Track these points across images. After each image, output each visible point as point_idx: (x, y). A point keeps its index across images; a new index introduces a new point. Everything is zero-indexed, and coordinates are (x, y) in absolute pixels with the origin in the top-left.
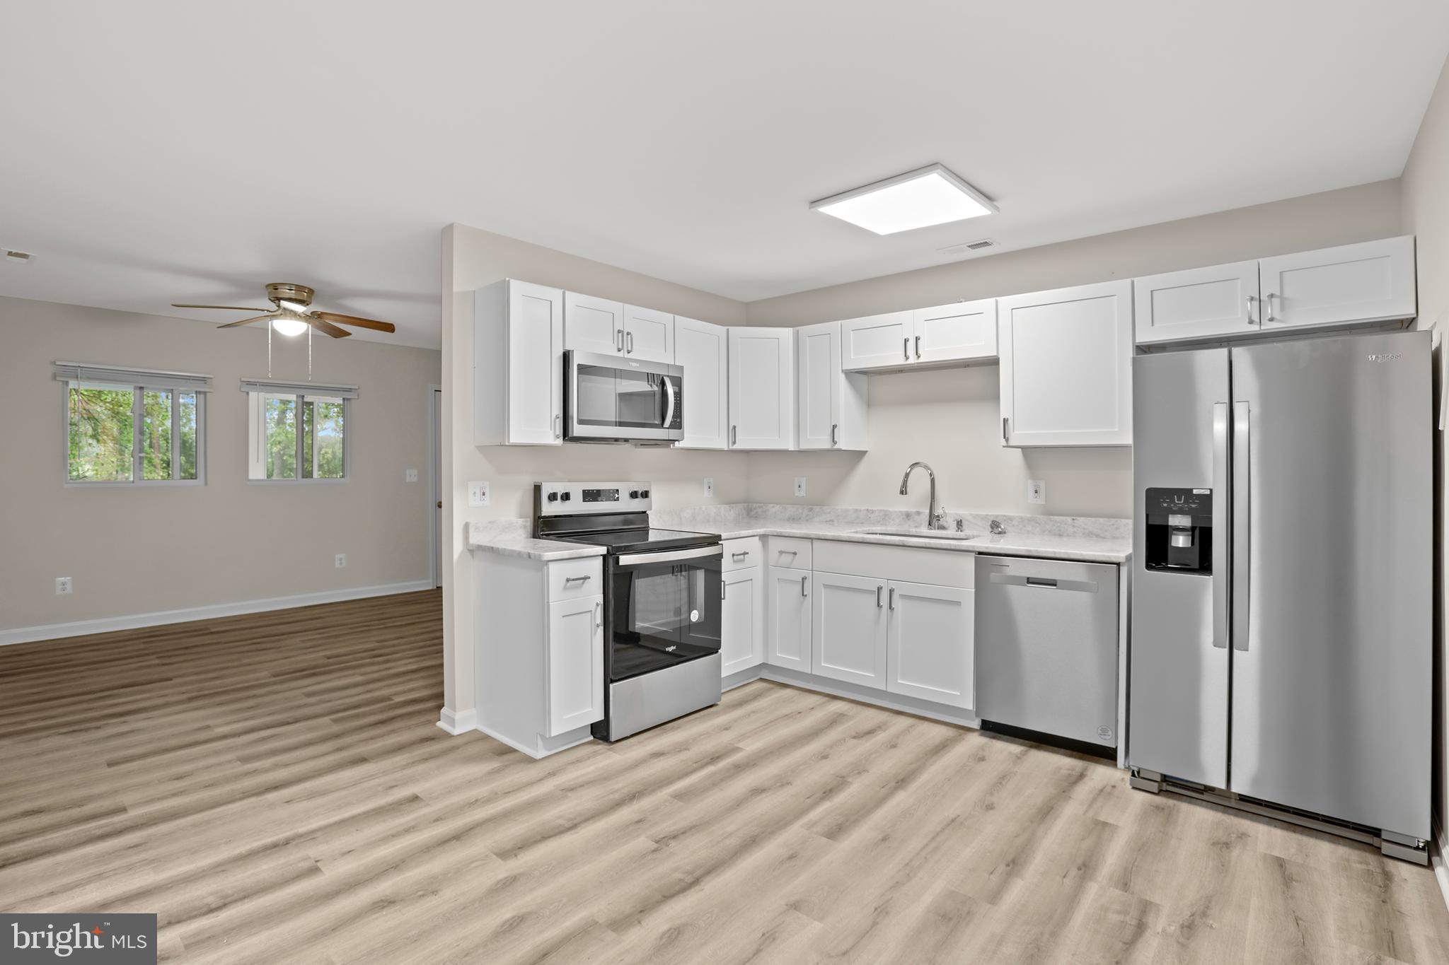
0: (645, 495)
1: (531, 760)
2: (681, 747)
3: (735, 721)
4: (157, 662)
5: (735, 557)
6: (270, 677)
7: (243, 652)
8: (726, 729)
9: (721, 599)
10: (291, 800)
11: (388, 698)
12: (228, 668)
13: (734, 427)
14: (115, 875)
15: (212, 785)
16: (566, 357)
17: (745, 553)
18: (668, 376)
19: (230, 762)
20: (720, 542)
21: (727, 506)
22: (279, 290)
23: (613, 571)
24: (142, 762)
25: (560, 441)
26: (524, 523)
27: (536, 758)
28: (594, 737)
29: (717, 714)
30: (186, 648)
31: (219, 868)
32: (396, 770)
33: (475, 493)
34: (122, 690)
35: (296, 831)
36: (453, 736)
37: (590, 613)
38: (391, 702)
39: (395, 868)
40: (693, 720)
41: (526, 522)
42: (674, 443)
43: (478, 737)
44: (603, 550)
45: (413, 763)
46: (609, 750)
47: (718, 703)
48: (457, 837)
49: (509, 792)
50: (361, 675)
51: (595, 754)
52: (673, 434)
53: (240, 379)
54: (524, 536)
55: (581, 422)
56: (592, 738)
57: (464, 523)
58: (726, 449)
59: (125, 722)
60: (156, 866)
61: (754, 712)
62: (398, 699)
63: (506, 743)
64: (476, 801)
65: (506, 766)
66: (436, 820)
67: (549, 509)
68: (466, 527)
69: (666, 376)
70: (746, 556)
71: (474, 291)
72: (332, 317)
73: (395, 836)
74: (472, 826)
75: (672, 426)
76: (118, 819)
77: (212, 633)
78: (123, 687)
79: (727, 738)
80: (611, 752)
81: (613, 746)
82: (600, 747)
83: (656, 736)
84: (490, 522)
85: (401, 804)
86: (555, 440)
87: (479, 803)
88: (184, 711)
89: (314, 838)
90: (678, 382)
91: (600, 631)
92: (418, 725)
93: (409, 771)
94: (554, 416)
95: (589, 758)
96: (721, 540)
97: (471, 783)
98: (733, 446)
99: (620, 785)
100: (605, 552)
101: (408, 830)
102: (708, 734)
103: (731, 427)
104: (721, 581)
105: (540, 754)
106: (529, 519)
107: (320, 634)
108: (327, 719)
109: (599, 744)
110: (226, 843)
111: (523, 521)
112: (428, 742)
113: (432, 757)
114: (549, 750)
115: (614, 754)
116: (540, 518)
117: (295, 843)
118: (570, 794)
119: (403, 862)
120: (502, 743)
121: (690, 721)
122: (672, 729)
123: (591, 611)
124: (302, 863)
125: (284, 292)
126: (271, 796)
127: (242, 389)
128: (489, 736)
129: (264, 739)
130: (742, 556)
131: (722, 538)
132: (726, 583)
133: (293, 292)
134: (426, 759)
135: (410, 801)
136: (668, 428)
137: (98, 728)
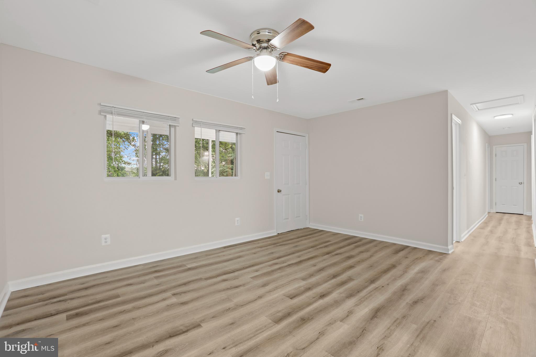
53: (193, 119)
77: (190, 269)
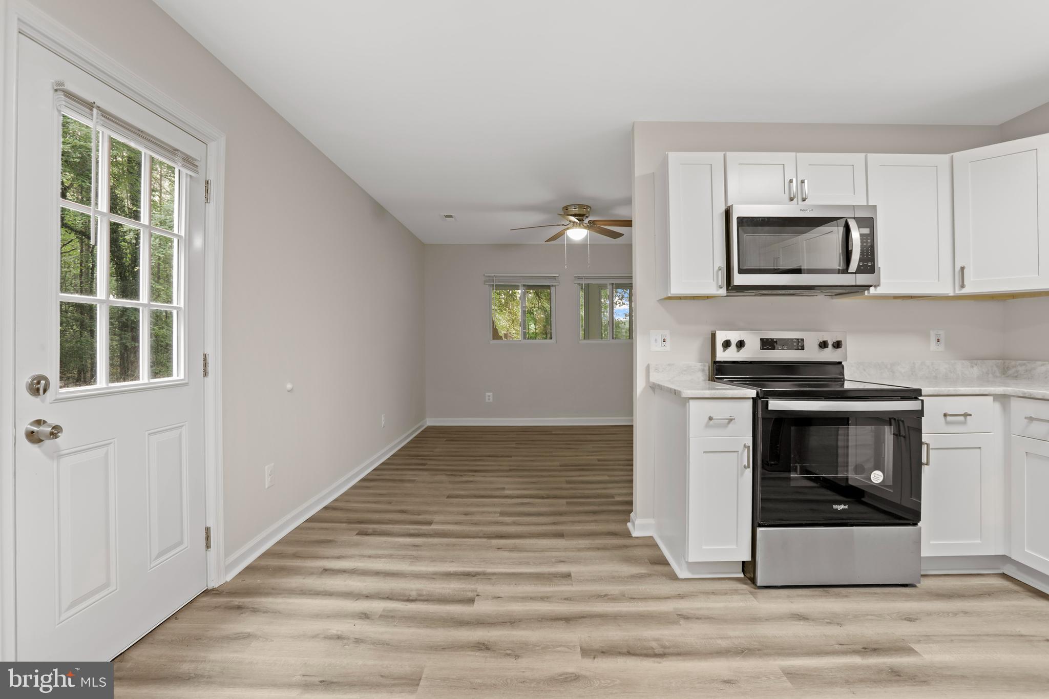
0: (838, 345)
1: (673, 577)
2: (834, 620)
3: (929, 614)
4: (514, 446)
5: (949, 418)
6: (558, 466)
7: (557, 448)
8: (910, 620)
9: (920, 464)
10: (501, 548)
11: (612, 496)
12: (540, 456)
13: (962, 269)
14: (397, 558)
15: (476, 524)
16: (728, 214)
17: (966, 415)
18: (854, 218)
19: (495, 512)
20: (920, 398)
21: (967, 363)
22: (569, 210)
23: (762, 414)
24: (460, 500)
25: (723, 292)
26: (702, 367)
27: (678, 576)
28: (744, 575)
29: (908, 597)
30: (532, 441)
31: (433, 576)
32: (574, 550)
33: (656, 340)
34: (488, 458)
35: (486, 569)
36: (632, 537)
37: (736, 454)
38: (613, 500)
39: (511, 624)
40: (872, 593)
41: (705, 366)
42: (869, 290)
43: (650, 543)
44: (752, 393)
45: (589, 548)
46: (751, 593)
47: (918, 585)
48: (568, 619)
49: (635, 598)
50: (609, 476)
51: (736, 592)
52: (862, 279)
54: (702, 378)
55: (741, 271)
56: (742, 575)
57: (646, 365)
58: (951, 294)
59: (474, 476)
60: (413, 561)
61: (966, 613)
62: (618, 499)
63: (665, 556)
64: (606, 595)
65: (650, 575)
66: (566, 599)
67: (722, 355)
68: (648, 368)
69: (850, 218)
70: (968, 417)
71: (654, 173)
72: (602, 223)
73: (533, 599)
74: (585, 615)
75: (859, 271)
76: (425, 528)
78: (489, 456)
79: (903, 630)
80: (751, 596)
81: (756, 590)
82: (745, 587)
83: (813, 596)
84: (669, 365)
85: (556, 577)
86: (718, 290)
87: (606, 598)
88: (501, 477)
89: (489, 579)
90: (868, 223)
91: (749, 473)
92: (615, 521)
93: (583, 554)
94: (716, 268)
95: (726, 594)
96: (921, 395)
97: (614, 579)
98: (960, 290)
99: (737, 633)
100: (755, 396)
101: (544, 598)
102: (879, 617)
103: (958, 269)
104: (920, 443)
105: (682, 573)
106: (707, 364)
107: (607, 444)
108: (564, 501)
109: (746, 584)
110: (450, 562)
111: (701, 366)
112: (611, 537)
113: (604, 548)
114: (693, 573)
115: (753, 599)
116: (715, 362)
117: (479, 577)
118: (682, 622)
119: (520, 621)
120: (663, 554)
121: (866, 593)
122: (838, 596)
123: (738, 452)
124: (470, 593)
125: (571, 211)
126: (494, 542)
127: (575, 282)
128: (658, 545)
129: (522, 504)
130: (962, 418)
131: (923, 394)
132: (931, 447)
133: (577, 209)
134: (599, 549)
135: (563, 577)
136: (855, 273)
137: (461, 476)
